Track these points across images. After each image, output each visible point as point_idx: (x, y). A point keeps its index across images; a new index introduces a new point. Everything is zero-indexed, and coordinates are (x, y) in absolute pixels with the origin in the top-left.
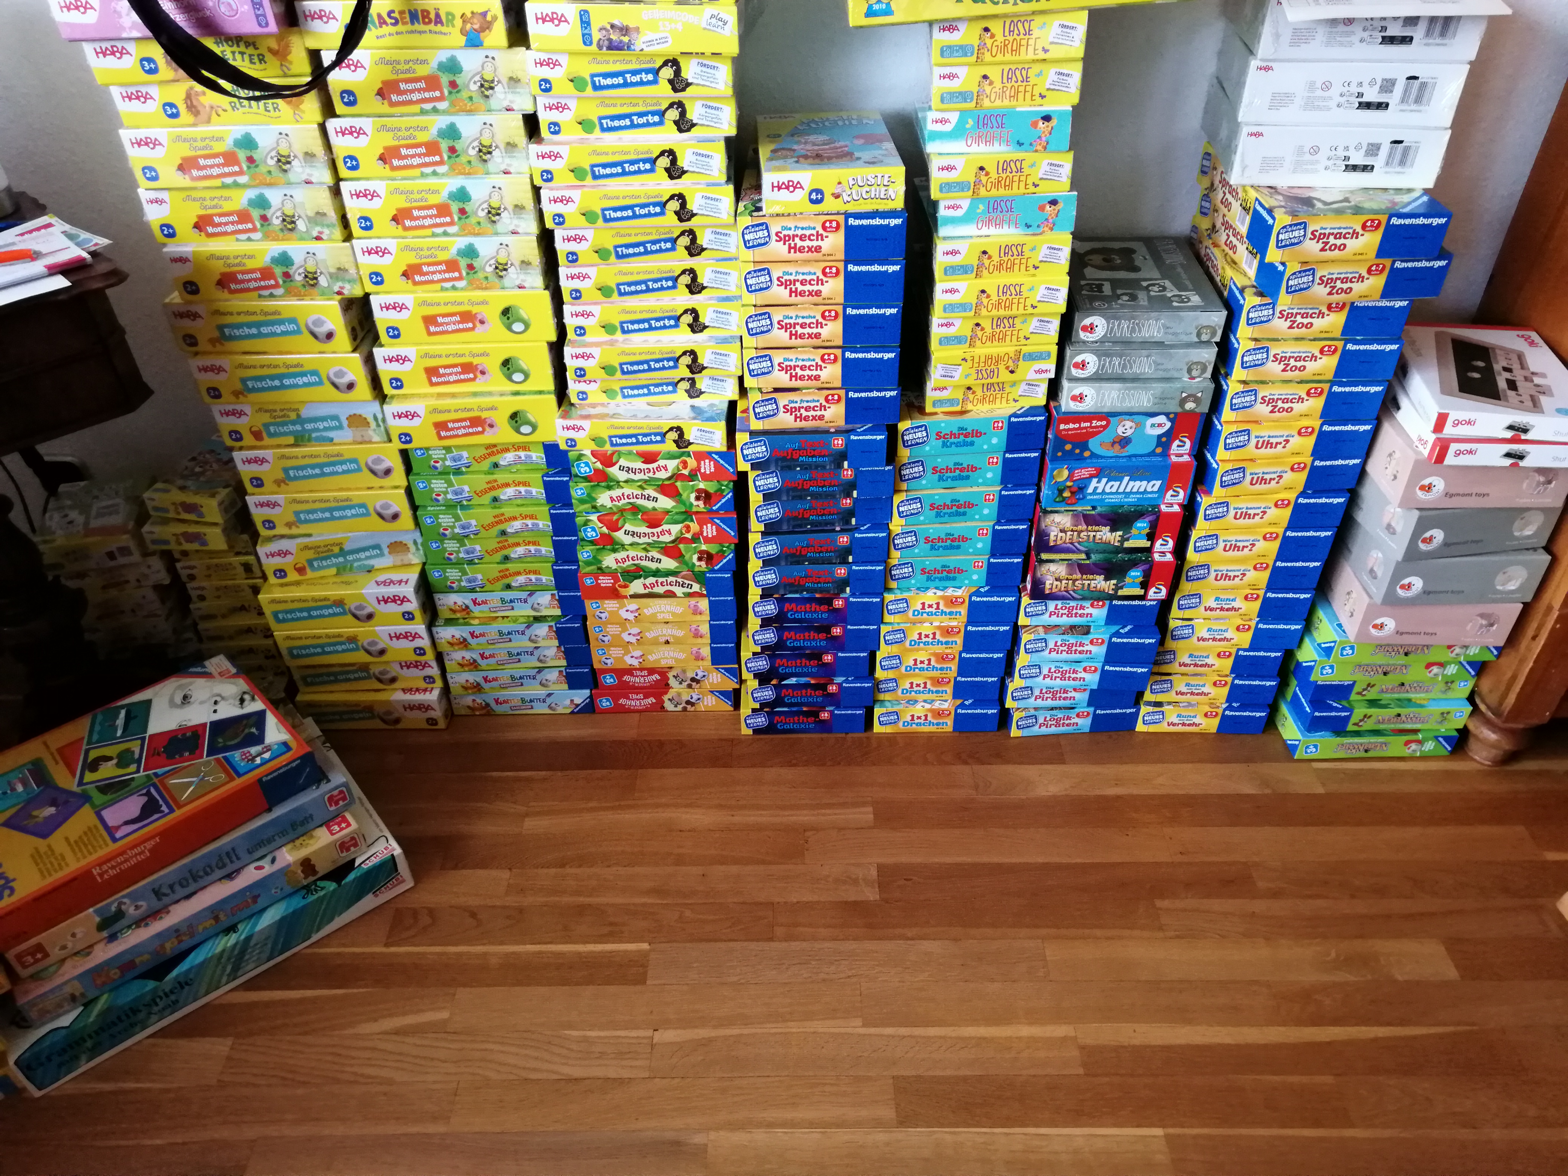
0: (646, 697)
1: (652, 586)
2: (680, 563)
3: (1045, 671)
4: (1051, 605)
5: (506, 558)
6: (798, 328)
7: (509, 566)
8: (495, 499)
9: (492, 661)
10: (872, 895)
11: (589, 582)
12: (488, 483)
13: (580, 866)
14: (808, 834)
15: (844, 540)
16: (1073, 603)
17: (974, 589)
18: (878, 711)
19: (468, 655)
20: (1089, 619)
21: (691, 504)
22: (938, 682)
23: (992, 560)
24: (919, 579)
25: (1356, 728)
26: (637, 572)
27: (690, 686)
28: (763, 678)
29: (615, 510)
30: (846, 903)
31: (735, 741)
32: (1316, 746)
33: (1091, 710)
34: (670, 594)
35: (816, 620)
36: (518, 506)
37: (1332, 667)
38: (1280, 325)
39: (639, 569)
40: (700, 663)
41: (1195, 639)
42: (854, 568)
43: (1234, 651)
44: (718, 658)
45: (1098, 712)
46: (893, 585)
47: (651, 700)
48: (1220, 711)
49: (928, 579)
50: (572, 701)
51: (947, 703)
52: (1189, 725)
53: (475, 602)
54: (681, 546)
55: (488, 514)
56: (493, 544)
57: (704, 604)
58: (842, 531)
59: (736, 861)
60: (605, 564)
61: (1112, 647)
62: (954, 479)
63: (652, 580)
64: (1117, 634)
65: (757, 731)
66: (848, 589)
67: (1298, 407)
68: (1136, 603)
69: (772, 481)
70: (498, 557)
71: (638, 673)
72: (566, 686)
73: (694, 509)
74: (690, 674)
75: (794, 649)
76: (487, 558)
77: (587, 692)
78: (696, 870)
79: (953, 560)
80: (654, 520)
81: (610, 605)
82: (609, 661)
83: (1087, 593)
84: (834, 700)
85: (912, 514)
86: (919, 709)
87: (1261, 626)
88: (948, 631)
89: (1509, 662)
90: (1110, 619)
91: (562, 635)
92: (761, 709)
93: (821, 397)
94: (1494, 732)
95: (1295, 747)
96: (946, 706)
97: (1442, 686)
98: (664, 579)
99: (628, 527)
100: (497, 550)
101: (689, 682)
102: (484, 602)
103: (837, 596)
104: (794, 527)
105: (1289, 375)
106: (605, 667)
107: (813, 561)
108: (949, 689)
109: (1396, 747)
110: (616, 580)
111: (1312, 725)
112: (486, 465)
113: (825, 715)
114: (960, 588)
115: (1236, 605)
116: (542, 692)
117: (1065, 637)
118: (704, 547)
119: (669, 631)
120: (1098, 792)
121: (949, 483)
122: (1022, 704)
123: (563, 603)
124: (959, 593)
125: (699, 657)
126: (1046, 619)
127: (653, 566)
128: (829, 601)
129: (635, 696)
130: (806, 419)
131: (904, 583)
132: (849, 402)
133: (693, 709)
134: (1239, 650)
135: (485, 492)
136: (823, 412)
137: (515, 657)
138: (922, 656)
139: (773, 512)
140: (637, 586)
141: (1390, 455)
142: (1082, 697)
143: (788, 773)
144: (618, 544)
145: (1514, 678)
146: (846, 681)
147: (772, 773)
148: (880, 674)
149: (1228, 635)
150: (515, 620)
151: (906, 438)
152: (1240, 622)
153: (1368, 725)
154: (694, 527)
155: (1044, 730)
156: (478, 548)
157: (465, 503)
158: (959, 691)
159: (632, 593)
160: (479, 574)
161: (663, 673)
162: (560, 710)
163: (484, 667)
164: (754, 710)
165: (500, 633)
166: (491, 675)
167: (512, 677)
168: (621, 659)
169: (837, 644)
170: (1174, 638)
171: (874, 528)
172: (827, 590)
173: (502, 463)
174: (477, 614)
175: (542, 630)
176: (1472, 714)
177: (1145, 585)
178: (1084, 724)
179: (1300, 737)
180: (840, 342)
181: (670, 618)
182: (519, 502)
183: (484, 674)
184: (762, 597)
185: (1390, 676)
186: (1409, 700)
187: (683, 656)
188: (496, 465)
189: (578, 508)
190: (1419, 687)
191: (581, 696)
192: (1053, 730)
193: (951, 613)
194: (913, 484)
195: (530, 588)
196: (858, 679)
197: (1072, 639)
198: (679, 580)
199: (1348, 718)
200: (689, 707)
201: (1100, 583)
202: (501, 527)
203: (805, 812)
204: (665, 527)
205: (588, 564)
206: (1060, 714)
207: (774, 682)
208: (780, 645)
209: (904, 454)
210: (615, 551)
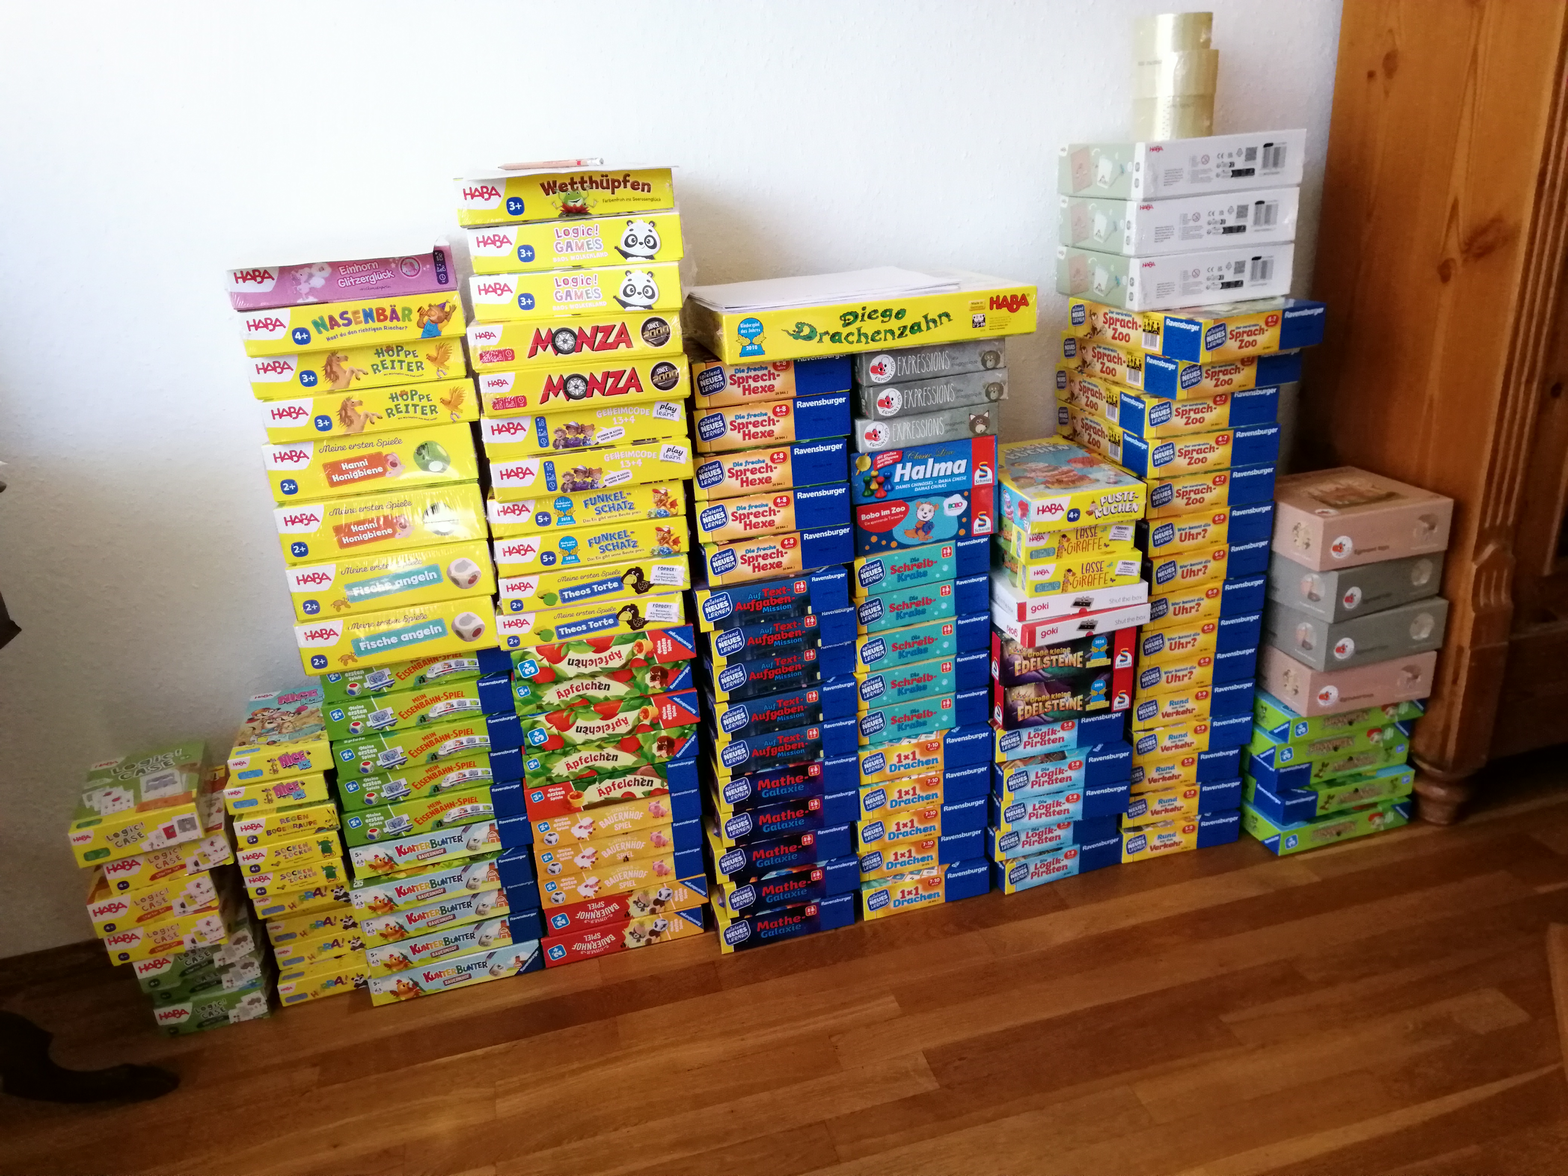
0: (603, 936)
1: (609, 790)
2: (638, 756)
3: (1030, 809)
4: (1025, 733)
5: (437, 789)
6: (748, 474)
7: (439, 798)
8: (423, 719)
9: (421, 923)
10: (929, 1085)
11: (536, 797)
12: (414, 701)
13: (581, 1138)
14: (834, 1039)
15: (813, 696)
16: (1044, 729)
17: (946, 732)
18: (866, 893)
19: (392, 920)
20: (1061, 743)
21: (647, 686)
22: (922, 846)
23: (959, 697)
24: (890, 730)
25: (1324, 812)
26: (591, 776)
27: (653, 911)
28: (739, 878)
29: (563, 707)
30: (905, 1100)
31: (715, 965)
32: (1294, 838)
33: (1077, 847)
34: (629, 798)
35: (791, 796)
36: (448, 721)
37: (1290, 751)
38: (1178, 422)
39: (593, 771)
40: (664, 879)
41: (1159, 749)
42: (826, 726)
43: (1196, 756)
44: (683, 869)
45: (1085, 848)
46: (865, 741)
47: (611, 938)
48: (1196, 823)
49: (900, 728)
50: (518, 957)
51: (935, 871)
52: (1171, 845)
53: (400, 851)
54: (639, 736)
55: (416, 737)
56: (421, 774)
57: (665, 803)
58: (808, 687)
59: (766, 1087)
60: (555, 772)
61: (1090, 767)
62: (911, 614)
63: (608, 783)
64: (1092, 754)
65: (739, 947)
66: (822, 753)
67: (1208, 496)
68: (1102, 717)
69: (735, 641)
70: (427, 789)
71: (594, 906)
72: (510, 940)
73: (650, 692)
74: (653, 896)
75: (771, 834)
76: (415, 793)
77: (535, 943)
78: (721, 1108)
79: (921, 703)
80: (607, 710)
81: (561, 823)
82: (559, 897)
83: (1057, 714)
84: (819, 890)
85: (876, 658)
86: (908, 883)
87: (1216, 724)
88: (927, 783)
89: (1438, 715)
90: (1082, 741)
91: (505, 873)
92: (741, 917)
93: (776, 543)
94: (1442, 788)
95: (1275, 845)
96: (934, 873)
97: (1382, 754)
98: (621, 780)
99: (580, 723)
100: (425, 781)
101: (652, 906)
102: (411, 849)
103: (811, 763)
104: (759, 690)
105: (1195, 467)
106: (556, 905)
107: (784, 726)
108: (934, 853)
109: (1363, 824)
110: (568, 789)
111: (1285, 816)
112: (411, 680)
113: (811, 911)
114: (931, 733)
115: (1189, 706)
116: (481, 954)
117: (1044, 766)
118: (664, 733)
119: (628, 845)
120: (1114, 927)
121: (907, 620)
122: (1010, 854)
123: (504, 834)
124: (933, 737)
125: (662, 872)
126: (1022, 751)
127: (609, 765)
128: (803, 770)
129: (591, 937)
130: (764, 568)
131: (875, 737)
132: (805, 545)
133: (658, 940)
134: (1200, 754)
135: (412, 711)
136: (780, 559)
137: (448, 912)
138: (904, 818)
139: (738, 677)
140: (591, 794)
141: (1296, 528)
142: (1067, 834)
143: (789, 982)
144: (569, 745)
145: (1447, 728)
146: (830, 864)
147: (771, 985)
148: (863, 848)
149: (1188, 740)
150: (449, 863)
151: (863, 576)
152: (1197, 723)
153: (1333, 807)
154: (653, 710)
155: (1037, 881)
156: (403, 781)
157: (388, 729)
158: (946, 853)
159: (585, 803)
160: (404, 814)
161: (621, 899)
162: (504, 973)
163: (412, 934)
164: (734, 920)
165: (433, 883)
166: (420, 942)
167: (446, 940)
168: (574, 891)
169: (816, 820)
170: (1141, 752)
171: (840, 679)
172: (801, 760)
173: (429, 676)
174: (402, 866)
175: (481, 870)
176: (1417, 776)
177: (1109, 696)
178: (1072, 864)
179: (1278, 831)
180: (790, 484)
181: (627, 827)
182: (451, 717)
183: (412, 943)
184: (733, 777)
185: (1341, 751)
186: (1360, 774)
187: (642, 874)
188: (422, 679)
189: (522, 710)
190: (1366, 757)
191: (527, 950)
192: (1045, 878)
193: (928, 762)
194: (873, 626)
195: (465, 821)
196: (841, 858)
197: (1051, 767)
198: (639, 777)
199: (1314, 802)
200: (653, 938)
201: (1069, 701)
202: (431, 750)
203: (821, 1017)
204: (621, 716)
205: (536, 775)
206: (1049, 858)
207: (753, 880)
208: (756, 832)
209: (862, 593)
210: (565, 754)
